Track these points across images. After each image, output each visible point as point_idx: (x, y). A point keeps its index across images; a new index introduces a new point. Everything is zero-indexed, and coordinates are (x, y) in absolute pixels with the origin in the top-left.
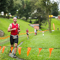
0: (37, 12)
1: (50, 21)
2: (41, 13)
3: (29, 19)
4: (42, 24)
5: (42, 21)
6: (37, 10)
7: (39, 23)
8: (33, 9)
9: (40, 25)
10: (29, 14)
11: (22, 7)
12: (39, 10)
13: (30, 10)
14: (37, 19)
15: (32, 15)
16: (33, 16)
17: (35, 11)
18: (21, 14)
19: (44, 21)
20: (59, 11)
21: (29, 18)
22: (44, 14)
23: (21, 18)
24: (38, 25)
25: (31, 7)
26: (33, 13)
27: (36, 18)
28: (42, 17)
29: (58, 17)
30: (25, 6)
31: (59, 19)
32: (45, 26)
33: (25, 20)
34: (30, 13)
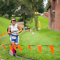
0: (21, 8)
1: (37, 19)
2: (25, 9)
3: (12, 17)
4: (27, 22)
5: (27, 19)
6: (21, 7)
7: (24, 20)
8: (17, 6)
9: (25, 23)
10: (12, 11)
11: (5, 3)
12: (23, 7)
13: (14, 7)
14: (22, 17)
15: (15, 12)
16: (17, 13)
17: (19, 8)
18: (3, 12)
19: (29, 18)
20: (44, 7)
21: (13, 15)
22: (28, 11)
23: (4, 16)
24: (23, 23)
25: (15, 3)
26: (17, 10)
27: (20, 15)
28: (26, 14)
29: (44, 14)
30: (8, 3)
31: (45, 16)
32: (30, 23)
33: (8, 18)
34: (14, 10)
